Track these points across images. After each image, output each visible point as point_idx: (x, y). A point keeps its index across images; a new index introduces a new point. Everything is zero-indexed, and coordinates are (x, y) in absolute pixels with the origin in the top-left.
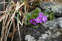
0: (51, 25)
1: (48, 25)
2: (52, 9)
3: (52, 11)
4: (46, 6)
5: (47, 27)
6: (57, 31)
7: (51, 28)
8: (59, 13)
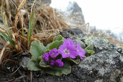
0: (102, 61)
1: (92, 63)
2: (85, 41)
3: (86, 43)
4: (73, 34)
5: (93, 70)
6: (120, 75)
7: (102, 71)
8: (98, 48)
